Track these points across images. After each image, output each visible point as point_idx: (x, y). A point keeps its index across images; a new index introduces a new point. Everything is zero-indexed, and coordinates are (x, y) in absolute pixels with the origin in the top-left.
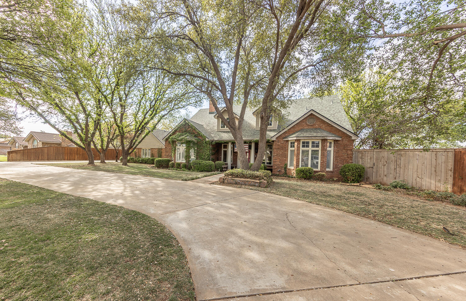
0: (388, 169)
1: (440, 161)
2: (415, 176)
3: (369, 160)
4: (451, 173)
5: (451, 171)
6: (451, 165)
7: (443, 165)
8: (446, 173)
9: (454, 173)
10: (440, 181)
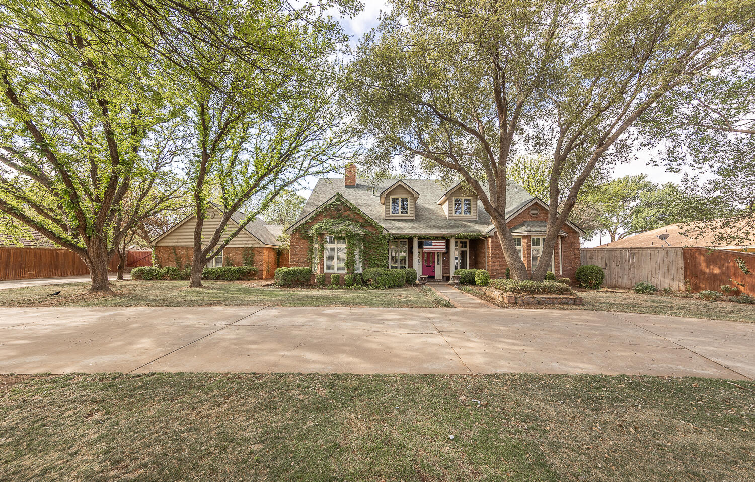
0: (621, 270)
1: (671, 259)
2: (650, 276)
3: (600, 261)
4: (682, 272)
5: (682, 269)
6: (681, 263)
7: (674, 263)
8: (678, 272)
9: (685, 271)
10: (673, 280)
